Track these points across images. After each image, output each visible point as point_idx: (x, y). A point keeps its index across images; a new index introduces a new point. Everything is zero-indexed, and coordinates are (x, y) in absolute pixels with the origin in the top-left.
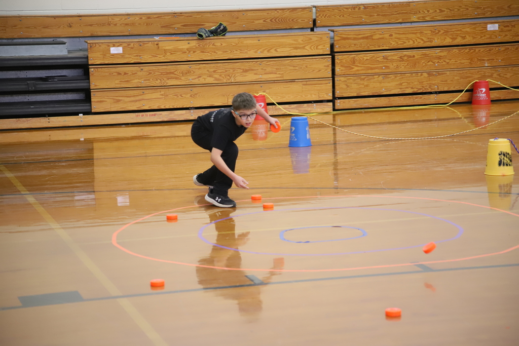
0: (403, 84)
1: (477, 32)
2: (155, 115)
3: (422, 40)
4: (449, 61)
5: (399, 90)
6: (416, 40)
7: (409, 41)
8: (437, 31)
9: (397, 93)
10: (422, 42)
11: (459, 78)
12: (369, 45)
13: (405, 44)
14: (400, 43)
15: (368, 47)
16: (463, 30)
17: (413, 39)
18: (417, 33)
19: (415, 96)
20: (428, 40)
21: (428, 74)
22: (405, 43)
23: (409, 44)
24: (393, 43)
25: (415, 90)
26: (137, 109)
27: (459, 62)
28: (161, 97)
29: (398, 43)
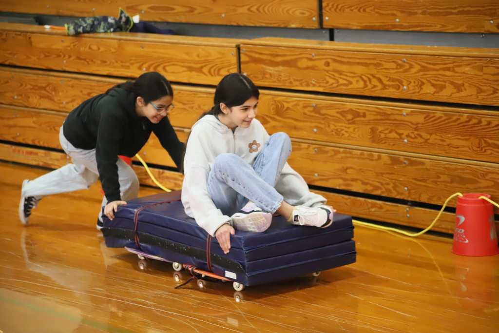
0: (348, 171)
1: (486, 77)
2: (30, 153)
3: (380, 80)
4: (428, 137)
5: (341, 181)
6: (370, 80)
7: (357, 81)
8: (407, 66)
9: (338, 188)
10: (380, 86)
11: (449, 180)
12: (292, 80)
13: (350, 86)
14: (342, 81)
15: (291, 83)
16: (457, 69)
17: (365, 79)
18: (370, 64)
19: (370, 201)
20: (390, 83)
21: (391, 158)
22: (351, 83)
23: (357, 86)
24: (331, 81)
25: (368, 189)
26: (12, 140)
27: (448, 142)
28: (34, 125)
29: (338, 82)
